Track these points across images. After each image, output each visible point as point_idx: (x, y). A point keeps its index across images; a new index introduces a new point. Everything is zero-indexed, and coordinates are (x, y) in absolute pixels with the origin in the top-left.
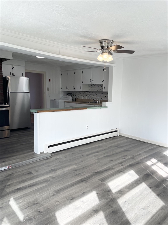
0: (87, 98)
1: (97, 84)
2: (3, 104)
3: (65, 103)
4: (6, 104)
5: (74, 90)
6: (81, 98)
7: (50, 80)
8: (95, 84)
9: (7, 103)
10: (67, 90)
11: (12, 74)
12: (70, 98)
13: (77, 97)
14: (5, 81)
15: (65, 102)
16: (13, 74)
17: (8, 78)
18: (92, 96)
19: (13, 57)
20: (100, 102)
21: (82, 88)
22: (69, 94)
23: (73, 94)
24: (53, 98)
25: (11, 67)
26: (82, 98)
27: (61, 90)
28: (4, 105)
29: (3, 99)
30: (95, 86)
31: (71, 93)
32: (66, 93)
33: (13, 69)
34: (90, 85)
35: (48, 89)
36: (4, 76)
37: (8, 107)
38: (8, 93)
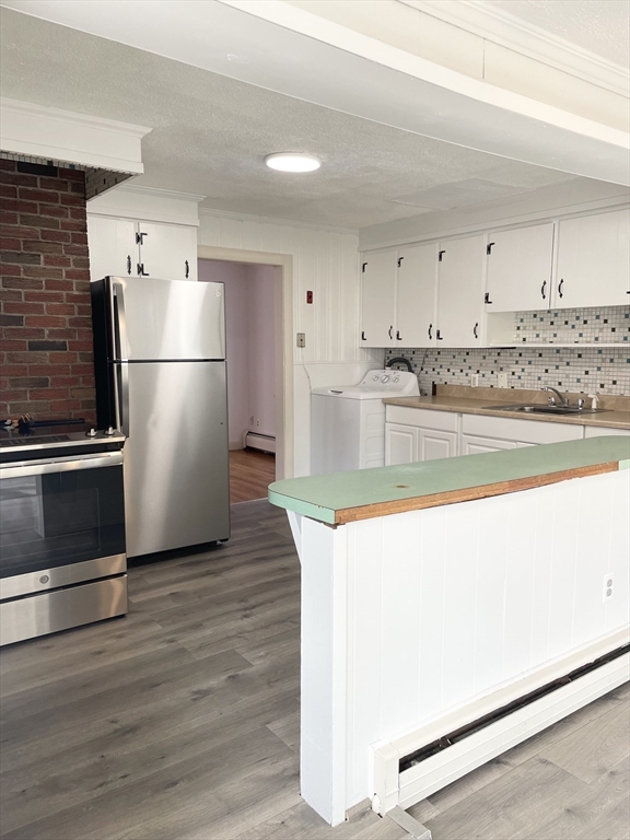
0: (503, 381)
1: (574, 310)
2: (93, 432)
3: (388, 406)
4: (111, 431)
5: (434, 343)
6: (465, 383)
7: (310, 296)
8: (563, 310)
9: (115, 427)
10: (394, 344)
11: (134, 269)
12: (407, 383)
13: (444, 377)
14: (100, 304)
15: (386, 402)
16: (141, 269)
17: (118, 287)
18: (540, 371)
19: (143, 161)
20: (594, 406)
21: (481, 331)
22: (398, 360)
23: (417, 360)
24: (324, 382)
25: (129, 231)
26: (476, 380)
27: (359, 342)
28: (97, 437)
29: (93, 398)
30: (559, 321)
31: (407, 356)
32: (381, 357)
33: (139, 239)
34: (526, 313)
35: (301, 342)
36: (96, 276)
37: (118, 446)
38: (119, 368)
